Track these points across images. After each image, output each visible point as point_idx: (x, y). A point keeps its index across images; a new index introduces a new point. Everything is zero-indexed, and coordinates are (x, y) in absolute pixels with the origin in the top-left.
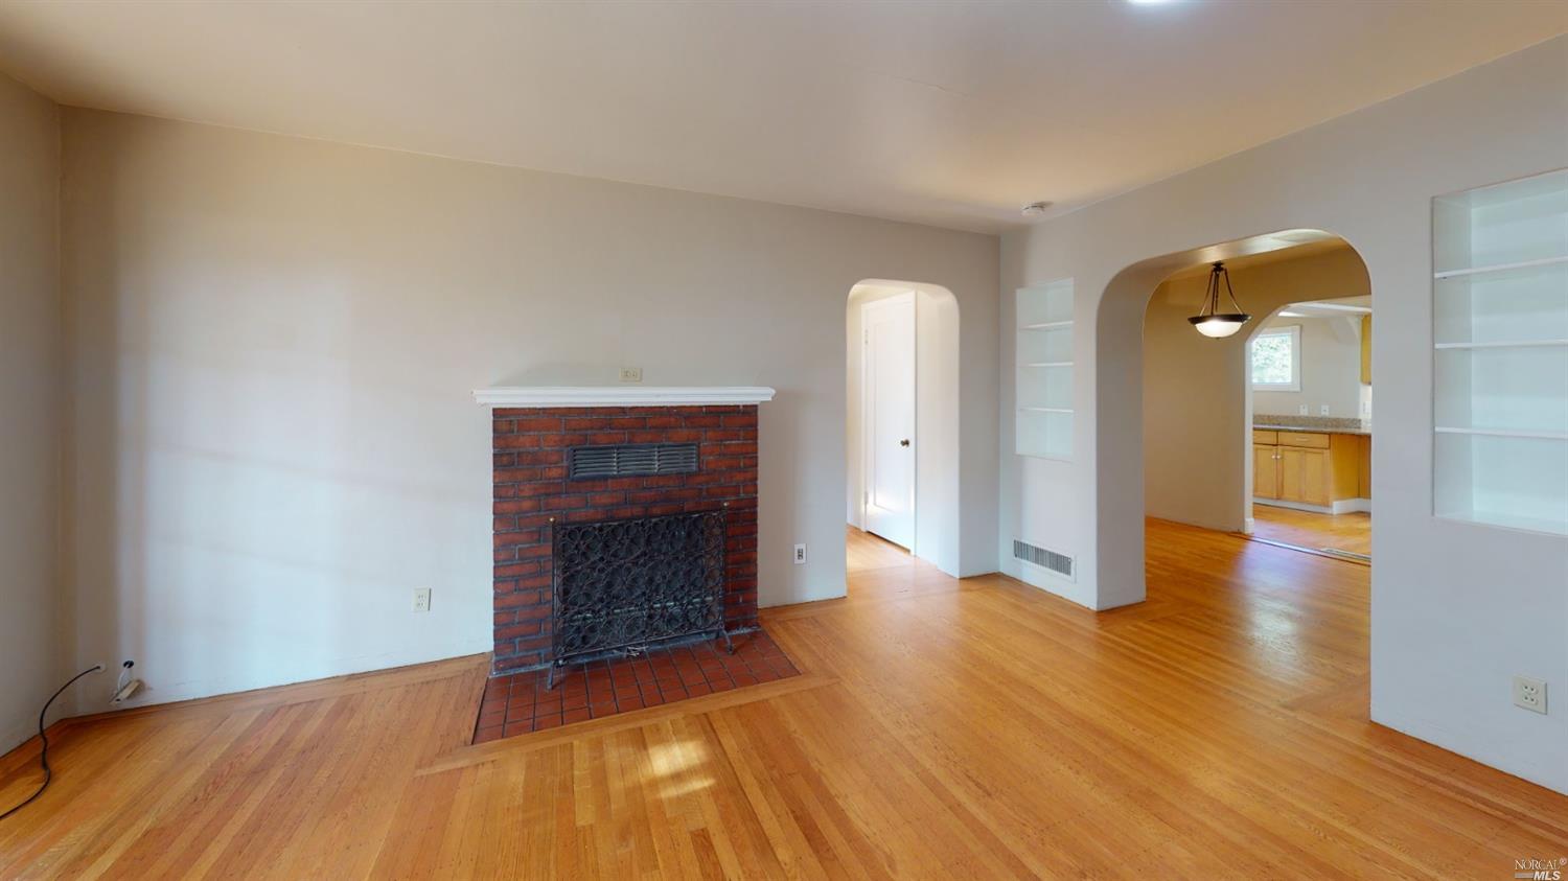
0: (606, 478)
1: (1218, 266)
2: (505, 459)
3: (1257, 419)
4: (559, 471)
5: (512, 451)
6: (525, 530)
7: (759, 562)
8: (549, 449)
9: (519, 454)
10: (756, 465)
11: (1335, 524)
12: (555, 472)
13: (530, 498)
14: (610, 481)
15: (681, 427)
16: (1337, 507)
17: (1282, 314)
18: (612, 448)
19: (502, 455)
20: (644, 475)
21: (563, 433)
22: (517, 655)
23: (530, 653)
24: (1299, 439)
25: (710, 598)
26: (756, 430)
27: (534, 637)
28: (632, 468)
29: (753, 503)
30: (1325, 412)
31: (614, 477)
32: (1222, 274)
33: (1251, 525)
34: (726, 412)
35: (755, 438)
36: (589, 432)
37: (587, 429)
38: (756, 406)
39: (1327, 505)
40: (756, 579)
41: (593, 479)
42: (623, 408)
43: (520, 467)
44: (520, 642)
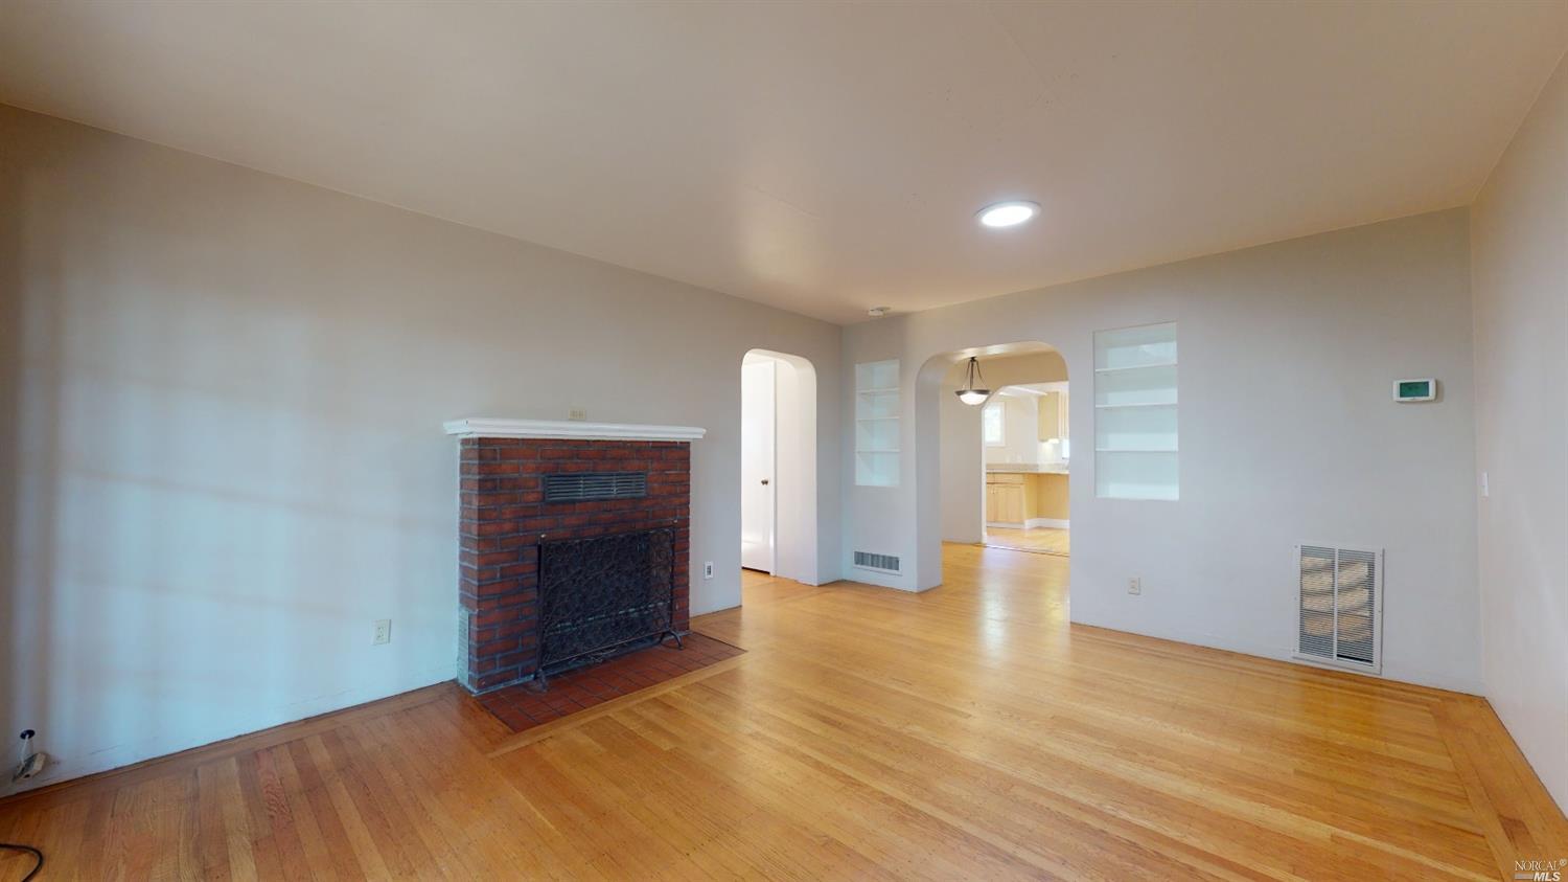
0: (573, 502)
1: (973, 359)
2: (489, 485)
3: (988, 466)
4: (535, 495)
5: (495, 476)
6: (506, 550)
7: (691, 574)
8: (528, 476)
9: (501, 480)
10: (689, 492)
11: (1027, 535)
12: (532, 497)
13: (510, 520)
14: (578, 504)
15: (633, 459)
16: (1028, 523)
17: (1001, 393)
18: (579, 476)
19: (486, 481)
20: (606, 500)
21: (540, 461)
22: (498, 671)
23: (509, 668)
24: (1006, 478)
25: (661, 604)
26: (689, 463)
27: (512, 652)
28: (595, 493)
29: (686, 523)
30: (1020, 460)
31: (580, 501)
32: (975, 363)
33: (985, 539)
34: (666, 447)
35: (688, 469)
36: (561, 461)
37: (559, 458)
38: (688, 443)
39: (1022, 523)
40: (688, 588)
41: (563, 503)
42: (588, 441)
43: (502, 492)
44: (500, 658)
